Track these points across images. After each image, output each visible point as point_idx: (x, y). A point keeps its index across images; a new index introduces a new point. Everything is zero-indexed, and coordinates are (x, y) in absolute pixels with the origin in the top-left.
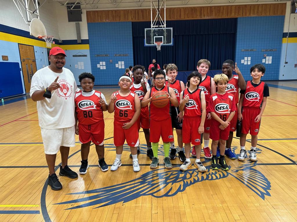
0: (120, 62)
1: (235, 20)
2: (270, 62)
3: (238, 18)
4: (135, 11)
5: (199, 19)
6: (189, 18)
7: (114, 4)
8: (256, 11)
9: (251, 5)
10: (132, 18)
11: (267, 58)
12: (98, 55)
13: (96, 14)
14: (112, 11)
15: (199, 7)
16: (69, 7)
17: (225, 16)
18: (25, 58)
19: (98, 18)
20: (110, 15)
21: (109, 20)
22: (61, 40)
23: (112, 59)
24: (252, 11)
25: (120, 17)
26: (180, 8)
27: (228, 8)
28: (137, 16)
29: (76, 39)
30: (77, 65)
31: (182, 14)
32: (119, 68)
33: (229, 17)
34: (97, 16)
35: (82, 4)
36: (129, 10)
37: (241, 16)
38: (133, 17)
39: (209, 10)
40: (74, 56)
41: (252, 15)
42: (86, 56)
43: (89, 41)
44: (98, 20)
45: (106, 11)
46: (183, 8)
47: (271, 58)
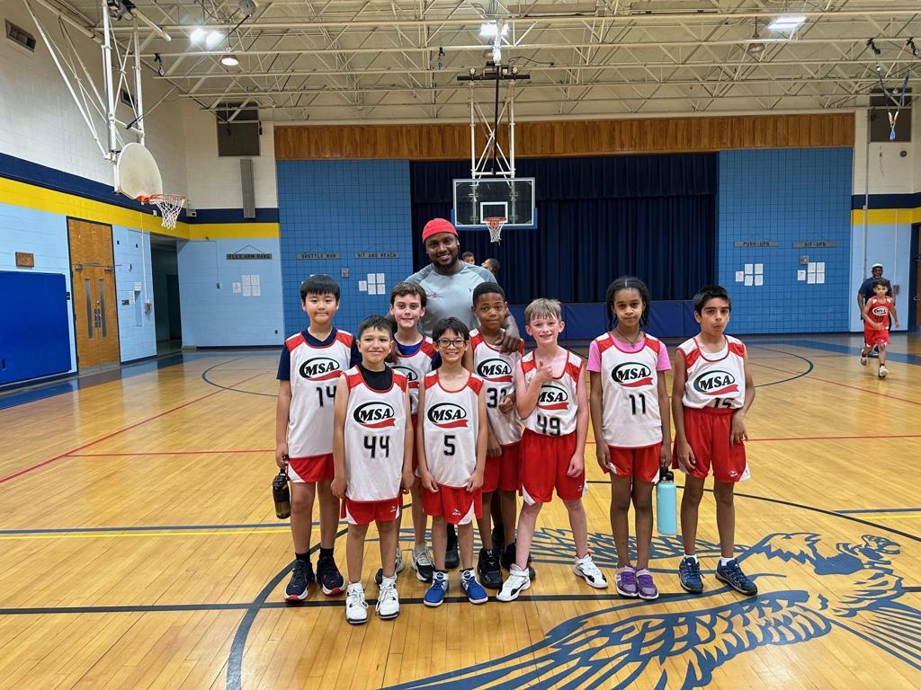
0: (371, 277)
1: (713, 158)
2: (821, 280)
3: (719, 152)
4: (421, 131)
5: (606, 153)
6: (576, 151)
7: (360, 107)
8: (770, 133)
9: (756, 117)
10: (410, 151)
11: (811, 266)
12: (305, 256)
13: (305, 135)
14: (351, 128)
15: (606, 121)
16: (222, 115)
17: (681, 148)
18: (84, 261)
19: (309, 149)
20: (345, 141)
21: (342, 155)
22: (192, 210)
23: (348, 267)
24: (758, 134)
25: (375, 145)
26: (550, 123)
27: (691, 126)
28: (425, 144)
29: (240, 206)
30: (239, 284)
31: (558, 139)
32: (370, 293)
33: (693, 149)
34: (305, 140)
35: (264, 105)
36: (401, 126)
37: (729, 145)
38: (413, 147)
39: (634, 129)
40: (230, 257)
41: (759, 146)
42: (267, 257)
43: (281, 214)
44: (309, 153)
45: (333, 127)
46: (561, 123)
47: (821, 266)
